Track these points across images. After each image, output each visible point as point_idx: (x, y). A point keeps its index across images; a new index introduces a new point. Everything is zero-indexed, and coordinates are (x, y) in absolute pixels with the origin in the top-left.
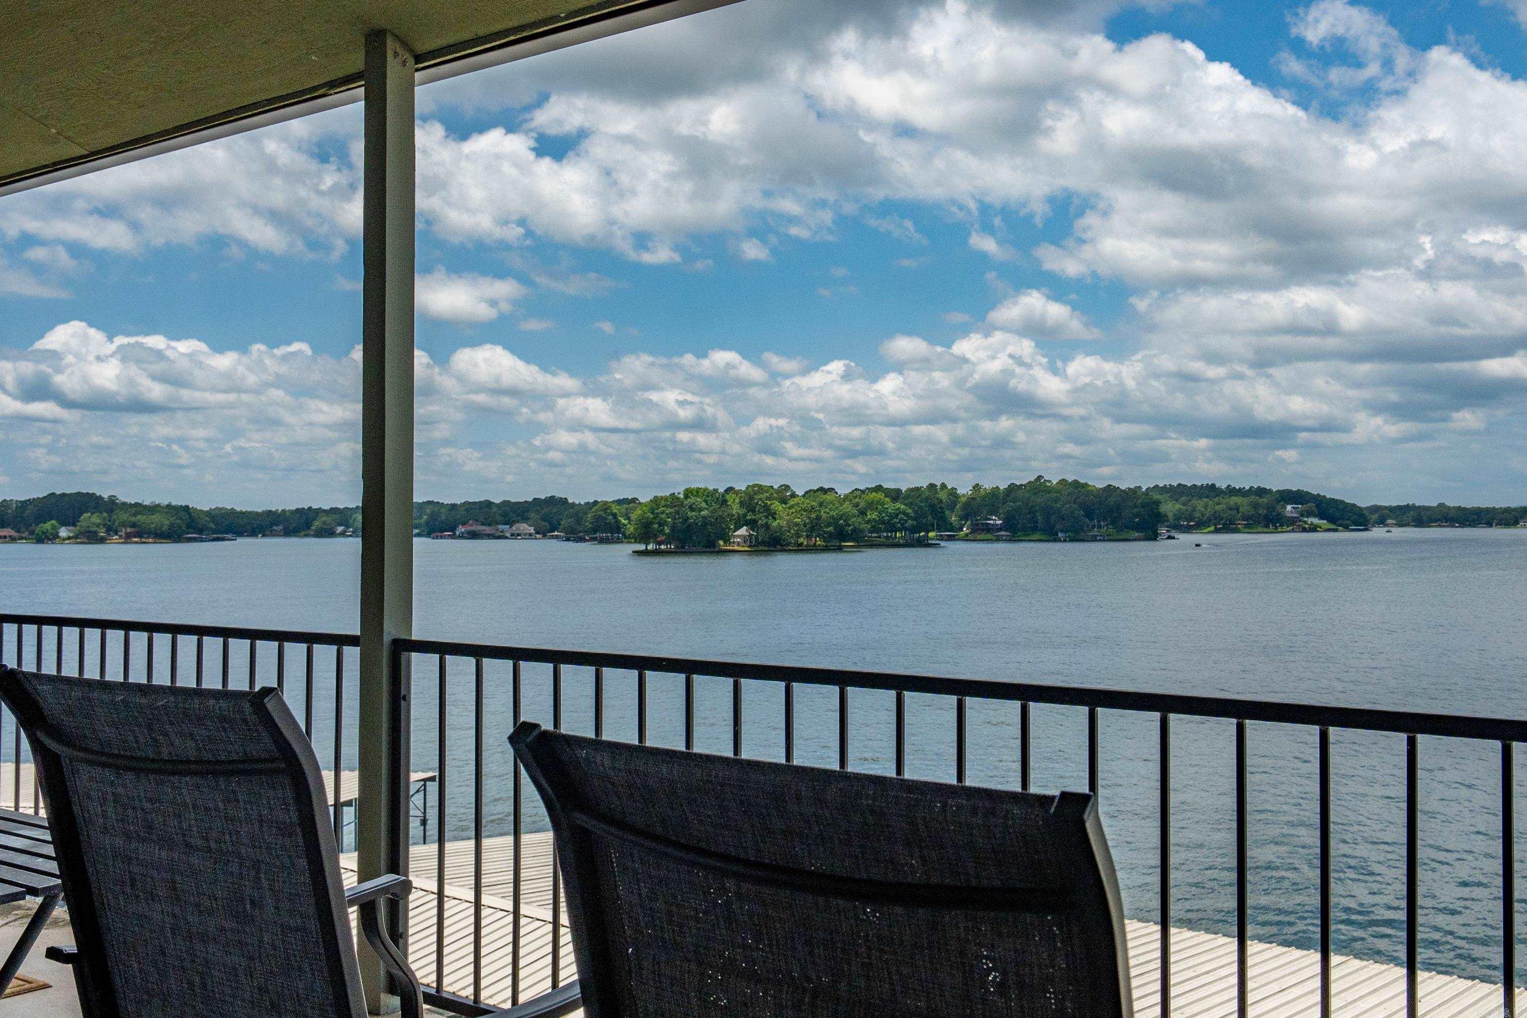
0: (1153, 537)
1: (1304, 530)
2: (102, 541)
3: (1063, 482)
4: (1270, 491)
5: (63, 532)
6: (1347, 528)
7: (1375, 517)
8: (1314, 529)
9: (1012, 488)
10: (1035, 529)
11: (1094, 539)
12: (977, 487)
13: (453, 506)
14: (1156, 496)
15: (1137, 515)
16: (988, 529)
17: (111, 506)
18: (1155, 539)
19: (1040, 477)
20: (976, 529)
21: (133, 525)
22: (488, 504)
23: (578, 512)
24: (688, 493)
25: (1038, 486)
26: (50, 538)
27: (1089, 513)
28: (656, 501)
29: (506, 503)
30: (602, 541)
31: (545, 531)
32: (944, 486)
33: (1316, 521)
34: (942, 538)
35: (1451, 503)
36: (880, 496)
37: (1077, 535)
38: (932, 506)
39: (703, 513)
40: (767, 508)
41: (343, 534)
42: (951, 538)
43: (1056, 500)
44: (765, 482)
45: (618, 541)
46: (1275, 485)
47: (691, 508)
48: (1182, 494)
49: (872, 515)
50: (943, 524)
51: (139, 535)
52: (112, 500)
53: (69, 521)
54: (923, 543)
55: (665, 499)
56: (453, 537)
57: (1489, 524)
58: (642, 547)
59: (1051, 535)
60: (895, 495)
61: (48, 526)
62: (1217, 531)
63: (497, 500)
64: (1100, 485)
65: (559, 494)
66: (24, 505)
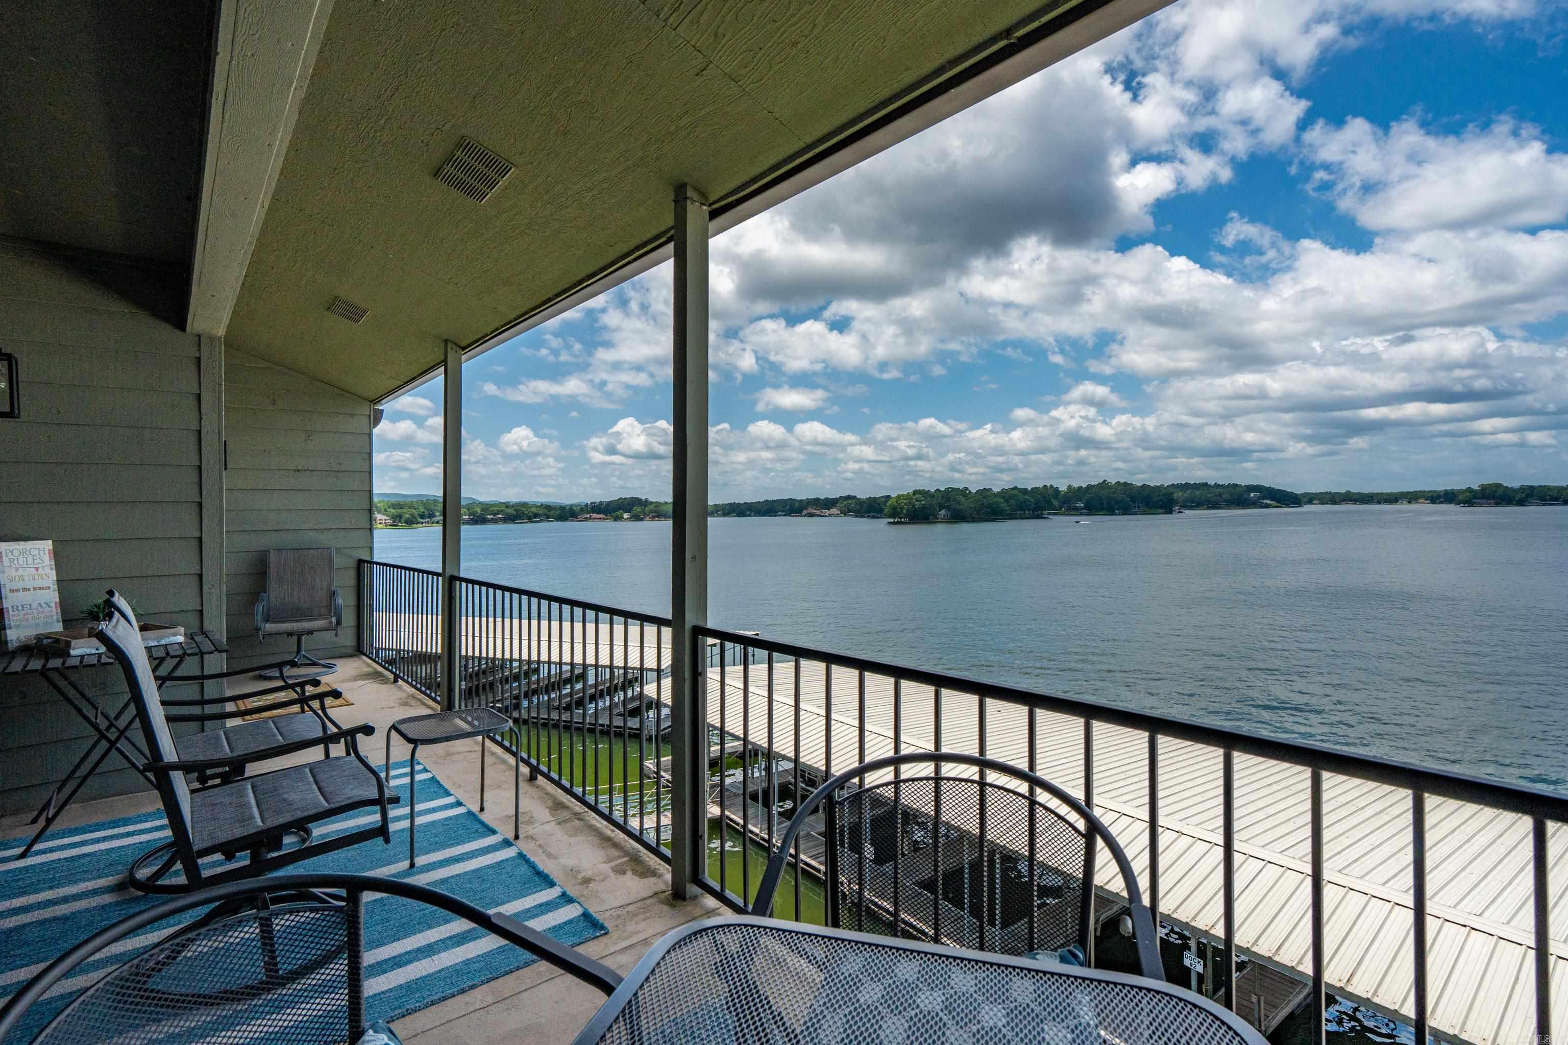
0: (1170, 512)
1: (1262, 507)
2: (642, 520)
3: (1118, 483)
4: (1240, 486)
5: (626, 516)
6: (1288, 506)
7: (1306, 499)
8: (1267, 506)
9: (1089, 487)
10: (1102, 509)
11: (1136, 514)
12: (1070, 486)
13: (802, 501)
14: (1171, 490)
15: (1160, 500)
16: (1076, 509)
17: (646, 503)
18: (1171, 513)
19: (1105, 481)
20: (1069, 509)
21: (656, 512)
22: (818, 499)
23: (860, 502)
24: (915, 492)
25: (1104, 484)
26: (618, 519)
27: (1133, 500)
28: (899, 497)
29: (827, 499)
30: (873, 517)
31: (845, 512)
32: (1051, 486)
33: (1268, 502)
34: (1050, 514)
35: (1354, 490)
36: (1016, 492)
37: (1126, 511)
38: (1044, 497)
39: (923, 502)
40: (955, 500)
41: (750, 515)
42: (1054, 514)
43: (1113, 493)
44: (955, 486)
45: (881, 517)
46: (1243, 483)
47: (917, 500)
48: (1188, 488)
49: (1012, 502)
50: (1050, 506)
51: (658, 517)
52: (646, 500)
53: (628, 510)
54: (1039, 517)
55: (904, 495)
56: (801, 516)
57: (1379, 503)
58: (892, 520)
59: (1111, 512)
60: (1025, 491)
61: (619, 513)
62: (1208, 508)
63: (822, 498)
64: (1139, 484)
65: (852, 494)
66: (609, 503)
